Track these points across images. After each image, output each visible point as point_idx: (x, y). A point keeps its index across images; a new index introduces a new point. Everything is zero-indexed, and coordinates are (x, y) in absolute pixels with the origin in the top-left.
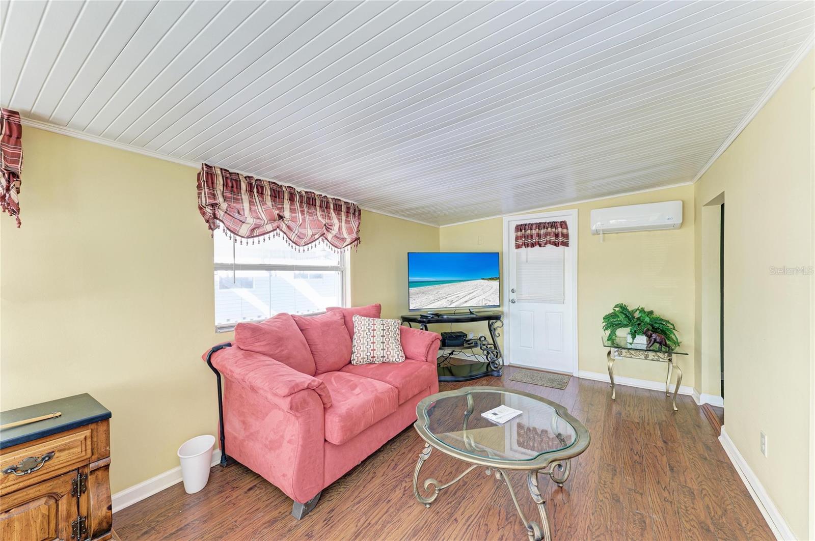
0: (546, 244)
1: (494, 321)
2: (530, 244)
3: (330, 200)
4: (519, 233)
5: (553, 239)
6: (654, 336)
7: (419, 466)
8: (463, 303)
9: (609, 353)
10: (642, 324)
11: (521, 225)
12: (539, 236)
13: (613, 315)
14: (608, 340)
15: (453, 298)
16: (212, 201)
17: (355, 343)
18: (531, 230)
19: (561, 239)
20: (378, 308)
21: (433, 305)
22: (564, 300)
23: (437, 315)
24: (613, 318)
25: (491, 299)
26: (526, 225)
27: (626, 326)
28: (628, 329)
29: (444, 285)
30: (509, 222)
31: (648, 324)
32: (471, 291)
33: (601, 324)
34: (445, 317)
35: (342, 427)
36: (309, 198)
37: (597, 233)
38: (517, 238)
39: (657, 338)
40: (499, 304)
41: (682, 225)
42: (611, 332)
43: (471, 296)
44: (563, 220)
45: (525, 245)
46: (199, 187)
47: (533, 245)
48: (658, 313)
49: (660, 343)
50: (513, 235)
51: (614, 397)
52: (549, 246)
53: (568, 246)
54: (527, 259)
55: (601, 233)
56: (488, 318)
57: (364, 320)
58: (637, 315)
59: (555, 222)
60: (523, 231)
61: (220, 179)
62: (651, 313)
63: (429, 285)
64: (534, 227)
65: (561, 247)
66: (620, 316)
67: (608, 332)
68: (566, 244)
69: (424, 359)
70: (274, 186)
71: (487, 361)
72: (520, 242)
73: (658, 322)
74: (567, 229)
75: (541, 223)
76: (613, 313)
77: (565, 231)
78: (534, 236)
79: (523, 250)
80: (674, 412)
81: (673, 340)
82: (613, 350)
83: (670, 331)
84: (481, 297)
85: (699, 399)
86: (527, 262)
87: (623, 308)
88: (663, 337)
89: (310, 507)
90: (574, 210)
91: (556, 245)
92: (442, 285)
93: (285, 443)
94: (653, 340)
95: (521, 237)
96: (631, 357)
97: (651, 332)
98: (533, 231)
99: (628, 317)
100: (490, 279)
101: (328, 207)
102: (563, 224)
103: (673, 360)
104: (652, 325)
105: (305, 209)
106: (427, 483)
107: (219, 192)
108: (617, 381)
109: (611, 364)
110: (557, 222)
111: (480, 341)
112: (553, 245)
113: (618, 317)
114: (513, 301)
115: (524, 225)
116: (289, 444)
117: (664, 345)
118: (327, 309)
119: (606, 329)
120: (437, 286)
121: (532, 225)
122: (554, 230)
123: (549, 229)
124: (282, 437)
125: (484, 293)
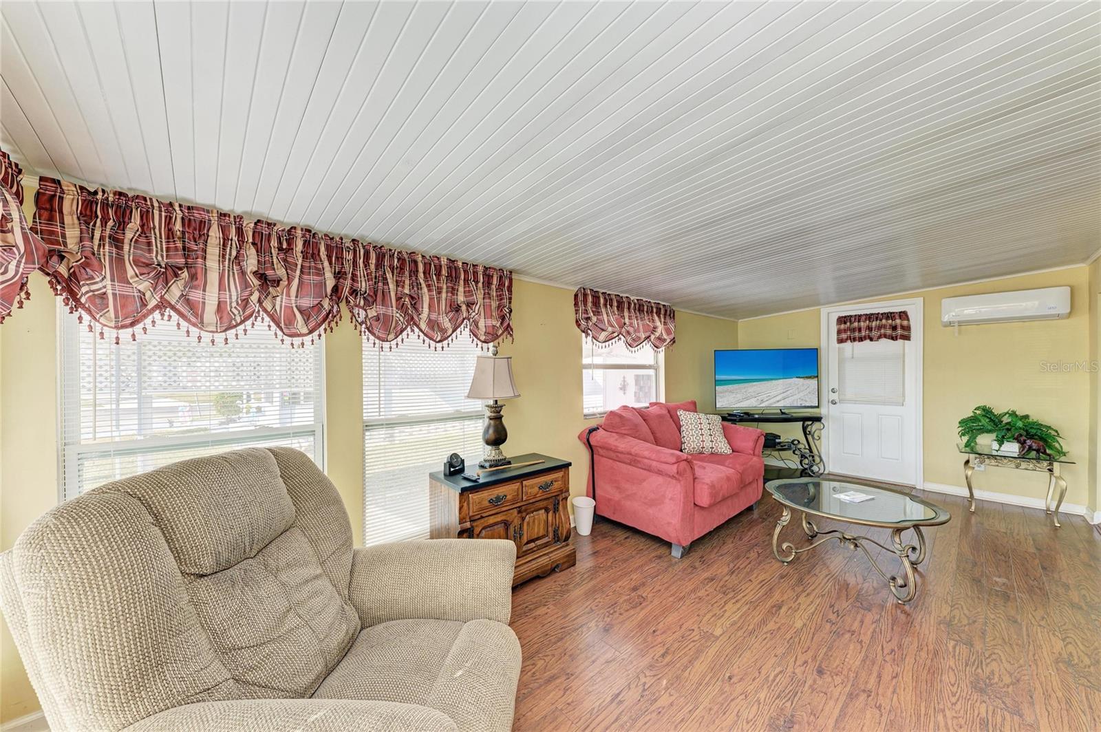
0: (880, 337)
1: (811, 423)
2: (857, 339)
3: (653, 305)
4: (843, 326)
5: (889, 332)
6: (1029, 442)
7: (778, 530)
8: (775, 403)
9: (967, 462)
10: (1012, 430)
11: (845, 317)
12: (870, 329)
13: (974, 419)
14: (966, 446)
15: (764, 397)
16: (586, 316)
17: (684, 434)
18: (859, 322)
19: (899, 332)
20: (694, 404)
21: (742, 403)
22: (904, 400)
23: (746, 414)
24: (973, 423)
25: (807, 399)
26: (851, 316)
27: (989, 431)
28: (993, 436)
29: (755, 383)
30: (829, 313)
31: (1020, 428)
32: (786, 390)
33: (956, 429)
34: (757, 416)
35: (711, 493)
36: (640, 305)
37: (950, 324)
38: (839, 332)
39: (1033, 444)
40: (817, 405)
41: (1070, 315)
42: (970, 437)
43: (785, 395)
44: (903, 310)
45: (850, 339)
46: (576, 304)
47: (861, 339)
48: (1034, 417)
49: (1038, 451)
50: (834, 328)
51: (973, 508)
52: (883, 340)
53: (909, 340)
54: (853, 354)
55: (956, 324)
56: (804, 419)
57: (690, 414)
58: (1006, 419)
59: (891, 313)
60: (848, 324)
61: (590, 296)
62: (1027, 417)
63: (737, 383)
64: (863, 318)
65: (900, 342)
66: (982, 420)
67: (965, 439)
68: (907, 338)
69: (752, 452)
70: (618, 298)
71: (800, 467)
72: (844, 336)
73: (1035, 427)
74: (908, 320)
75: (872, 314)
76: (972, 416)
77: (905, 323)
78: (862, 329)
79: (848, 345)
80: (1056, 529)
81: (1056, 448)
82: (972, 456)
83: (1053, 438)
84: (796, 397)
85: (1092, 518)
86: (853, 358)
87: (987, 412)
88: (1041, 443)
89: (689, 550)
90: (919, 298)
91: (894, 338)
92: (751, 384)
93: (667, 501)
94: (1027, 447)
95: (845, 331)
96: (998, 466)
97: (1025, 438)
98: (862, 324)
99: (994, 421)
100: (807, 377)
101: (652, 312)
102: (903, 315)
103: (1054, 470)
104: (1027, 431)
105: (638, 314)
106: (784, 546)
107: (589, 308)
108: (978, 494)
109: (969, 473)
110: (894, 313)
111: (794, 444)
112: (889, 339)
113: (980, 421)
114: (834, 403)
115: (848, 316)
116: (671, 501)
117: (1042, 453)
118: (650, 404)
119: (963, 435)
120: (746, 385)
121: (860, 316)
122: (890, 321)
123: (884, 321)
124: (663, 496)
125: (799, 393)
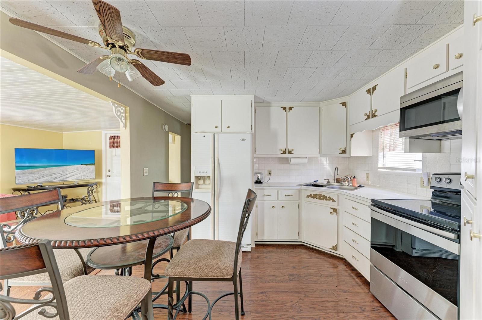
2: (116, 147)
4: (111, 140)
8: (66, 178)
11: (112, 136)
15: (58, 175)
18: (117, 139)
21: (39, 180)
26: (115, 136)
30: (106, 134)
32: (73, 171)
38: (110, 143)
43: (72, 174)
50: (108, 141)
54: (115, 154)
60: (113, 139)
72: (111, 145)
79: (113, 149)
84: (80, 175)
95: (112, 143)
100: (88, 164)
114: (109, 176)
121: (118, 136)
125: (82, 172)
